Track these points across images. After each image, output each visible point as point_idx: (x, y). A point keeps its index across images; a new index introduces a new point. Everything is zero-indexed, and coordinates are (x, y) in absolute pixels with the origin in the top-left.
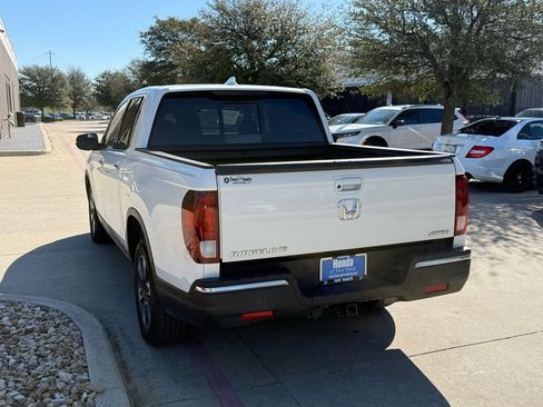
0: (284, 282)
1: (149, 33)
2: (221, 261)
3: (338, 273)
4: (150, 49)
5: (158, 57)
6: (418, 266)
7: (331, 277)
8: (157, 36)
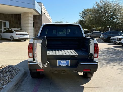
1: (82, 13)
2: (33, 58)
3: (62, 64)
4: (82, 17)
5: (84, 19)
6: (81, 64)
7: (60, 64)
8: (84, 13)
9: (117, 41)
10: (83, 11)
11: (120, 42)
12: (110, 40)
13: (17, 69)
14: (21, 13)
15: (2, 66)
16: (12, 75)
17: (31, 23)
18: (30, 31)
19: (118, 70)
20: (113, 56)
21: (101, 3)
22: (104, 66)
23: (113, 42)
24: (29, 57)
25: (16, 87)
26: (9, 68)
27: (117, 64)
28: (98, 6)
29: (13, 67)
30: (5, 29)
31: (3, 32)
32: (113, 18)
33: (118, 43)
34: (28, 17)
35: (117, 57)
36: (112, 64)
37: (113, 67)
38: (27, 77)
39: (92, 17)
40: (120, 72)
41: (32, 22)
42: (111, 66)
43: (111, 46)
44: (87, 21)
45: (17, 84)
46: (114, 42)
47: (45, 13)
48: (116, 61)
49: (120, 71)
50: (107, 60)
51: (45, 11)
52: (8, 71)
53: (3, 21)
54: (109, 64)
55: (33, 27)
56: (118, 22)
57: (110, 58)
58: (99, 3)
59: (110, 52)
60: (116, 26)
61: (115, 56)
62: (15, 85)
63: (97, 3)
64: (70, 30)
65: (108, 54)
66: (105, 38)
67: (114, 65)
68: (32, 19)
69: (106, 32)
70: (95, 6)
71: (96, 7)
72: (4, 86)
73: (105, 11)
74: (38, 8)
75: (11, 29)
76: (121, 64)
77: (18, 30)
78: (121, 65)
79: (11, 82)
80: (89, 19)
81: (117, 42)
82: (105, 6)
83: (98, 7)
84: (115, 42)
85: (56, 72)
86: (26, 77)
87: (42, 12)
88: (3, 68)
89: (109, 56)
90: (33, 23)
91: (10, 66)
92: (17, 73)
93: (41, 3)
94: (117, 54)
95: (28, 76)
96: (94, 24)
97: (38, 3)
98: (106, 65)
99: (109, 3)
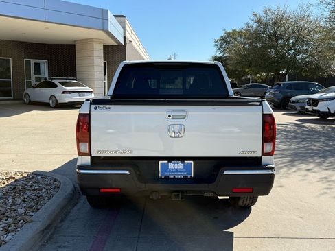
0: (127, 172)
1: (220, 40)
2: (91, 155)
3: (172, 172)
4: (219, 49)
5: (224, 53)
6: (226, 173)
7: (167, 174)
8: (224, 41)
9: (307, 107)
10: (222, 37)
11: (315, 108)
12: (290, 104)
13: (55, 181)
14: (75, 41)
15: (18, 174)
16: (38, 200)
17: (99, 65)
18: (96, 83)
19: (320, 184)
20: (301, 145)
21: (266, 14)
22: (281, 170)
23: (296, 109)
24: (80, 154)
25: (44, 236)
26: (33, 178)
27: (316, 166)
28: (259, 22)
29: (45, 176)
30: (37, 79)
31: (33, 87)
32: (294, 50)
33: (310, 112)
34: (93, 50)
35: (313, 147)
36: (303, 166)
37: (305, 175)
38: (79, 205)
39: (245, 49)
40: (327, 188)
41: (102, 62)
42: (299, 171)
43: (293, 119)
44: (232, 58)
45: (47, 228)
46: (298, 108)
47: (131, 40)
48: (312, 157)
49: (326, 185)
50: (287, 156)
51: (132, 35)
52: (29, 187)
53: (33, 61)
54: (294, 166)
55: (105, 74)
56: (307, 60)
57: (295, 149)
58: (263, 14)
59: (293, 134)
60: (302, 69)
61: (305, 144)
62: (43, 231)
63: (255, 15)
64: (192, 79)
65: (288, 140)
66: (276, 100)
67: (308, 170)
68: (101, 54)
69: (280, 85)
70: (252, 23)
71: (255, 25)
72: (10, 236)
73: (275, 33)
74: (114, 27)
75: (52, 79)
76: (326, 165)
77: (68, 81)
78: (324, 169)
79: (31, 222)
80: (238, 53)
81: (307, 109)
82: (275, 23)
83: (259, 25)
84: (303, 108)
85: (155, 196)
86: (75, 204)
87: (125, 38)
88: (17, 181)
89: (291, 145)
90: (105, 64)
91: (36, 174)
92: (53, 195)
93: (122, 16)
94: (310, 138)
95: (82, 201)
96: (249, 66)
97: (115, 16)
98: (285, 169)
99: (286, 15)
